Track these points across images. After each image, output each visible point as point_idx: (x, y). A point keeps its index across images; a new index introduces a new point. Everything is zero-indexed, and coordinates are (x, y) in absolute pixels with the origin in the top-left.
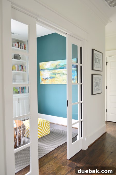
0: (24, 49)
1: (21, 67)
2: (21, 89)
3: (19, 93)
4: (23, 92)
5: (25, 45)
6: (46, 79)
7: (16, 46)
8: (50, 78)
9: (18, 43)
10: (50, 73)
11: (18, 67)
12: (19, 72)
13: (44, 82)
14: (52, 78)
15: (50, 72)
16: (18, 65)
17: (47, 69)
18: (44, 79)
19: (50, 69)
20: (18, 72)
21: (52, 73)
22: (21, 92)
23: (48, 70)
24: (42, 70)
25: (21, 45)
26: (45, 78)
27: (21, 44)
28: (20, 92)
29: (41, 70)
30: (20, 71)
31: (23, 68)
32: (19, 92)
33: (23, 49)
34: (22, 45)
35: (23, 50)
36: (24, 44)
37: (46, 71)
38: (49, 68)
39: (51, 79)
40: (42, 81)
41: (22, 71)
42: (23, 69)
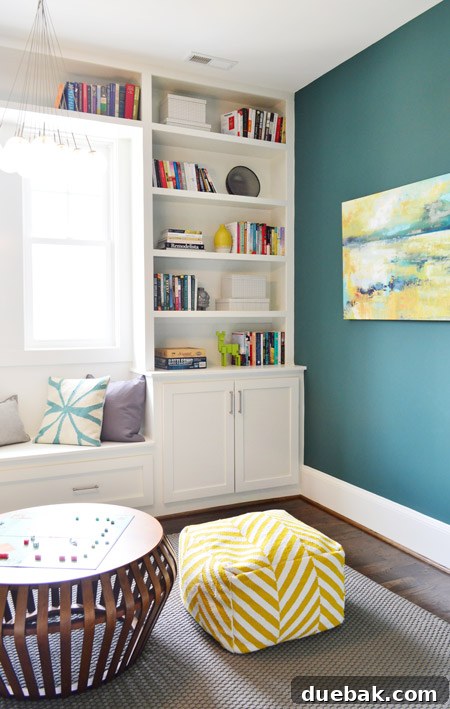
0: (279, 140)
1: (259, 235)
2: (258, 342)
3: (243, 363)
4: (268, 362)
5: (281, 121)
6: (370, 292)
7: (232, 127)
8: (392, 286)
9: (245, 113)
10: (390, 259)
11: (242, 231)
12: (248, 257)
13: (362, 310)
14: (401, 288)
15: (390, 253)
16: (242, 225)
17: (378, 236)
18: (362, 292)
19: (390, 234)
20: (241, 257)
21: (402, 255)
22: (258, 358)
23: (384, 243)
24: (354, 244)
25: (257, 124)
26: (366, 288)
27: (258, 117)
28: (250, 358)
29: (351, 240)
30: (254, 253)
31: (267, 239)
32: (245, 361)
33: (269, 139)
34: (263, 119)
35: (272, 144)
36: (276, 116)
37: (373, 249)
38: (385, 230)
39: (396, 291)
40: (351, 304)
41: (263, 253)
42: (268, 242)
